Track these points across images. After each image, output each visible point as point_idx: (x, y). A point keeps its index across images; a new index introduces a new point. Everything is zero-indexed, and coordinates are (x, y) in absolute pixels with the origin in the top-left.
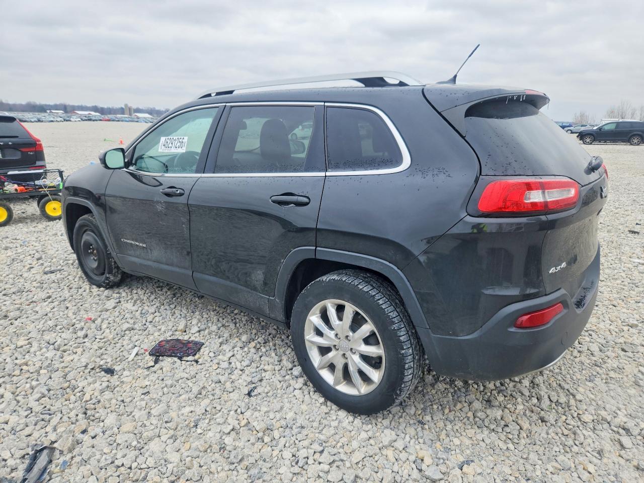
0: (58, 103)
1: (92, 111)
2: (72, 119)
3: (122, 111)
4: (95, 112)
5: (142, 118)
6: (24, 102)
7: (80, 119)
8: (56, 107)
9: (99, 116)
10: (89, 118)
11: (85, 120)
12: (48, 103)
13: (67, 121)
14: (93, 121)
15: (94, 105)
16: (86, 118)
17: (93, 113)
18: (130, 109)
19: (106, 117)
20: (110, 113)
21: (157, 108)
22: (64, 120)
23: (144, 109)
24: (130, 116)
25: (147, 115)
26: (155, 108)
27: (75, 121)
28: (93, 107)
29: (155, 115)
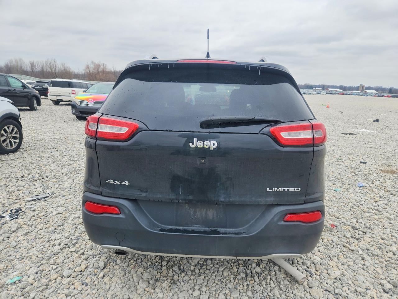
0: (321, 84)
1: (338, 88)
2: (321, 93)
3: (357, 88)
4: (340, 89)
5: (368, 93)
6: (303, 84)
7: (326, 93)
8: (319, 86)
9: (341, 91)
10: (331, 93)
11: (329, 94)
12: (315, 84)
13: (318, 94)
14: (333, 94)
15: (341, 85)
16: (330, 93)
17: (338, 90)
18: (363, 87)
19: (345, 92)
20: (349, 90)
21: (384, 87)
22: (317, 94)
23: (374, 87)
24: (361, 92)
25: (374, 92)
26: (382, 87)
27: (323, 94)
28: (340, 86)
29: (380, 91)
